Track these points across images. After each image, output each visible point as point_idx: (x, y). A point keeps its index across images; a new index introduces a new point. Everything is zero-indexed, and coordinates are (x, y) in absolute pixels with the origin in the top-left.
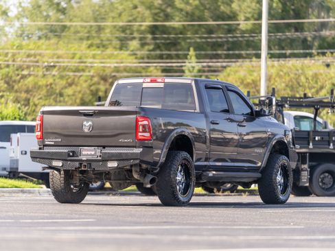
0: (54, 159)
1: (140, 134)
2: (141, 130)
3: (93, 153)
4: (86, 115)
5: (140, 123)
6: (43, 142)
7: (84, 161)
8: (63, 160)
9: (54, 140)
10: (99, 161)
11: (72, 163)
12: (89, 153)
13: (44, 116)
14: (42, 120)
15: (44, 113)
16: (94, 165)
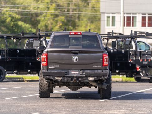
0: (57, 76)
1: (105, 63)
2: (105, 61)
3: (78, 73)
4: (74, 53)
5: (105, 57)
6: (48, 67)
7: (74, 77)
8: (61, 77)
9: (55, 66)
10: (83, 77)
11: (67, 78)
12: (76, 73)
13: (48, 53)
14: (47, 56)
15: (48, 52)
16: (80, 79)
